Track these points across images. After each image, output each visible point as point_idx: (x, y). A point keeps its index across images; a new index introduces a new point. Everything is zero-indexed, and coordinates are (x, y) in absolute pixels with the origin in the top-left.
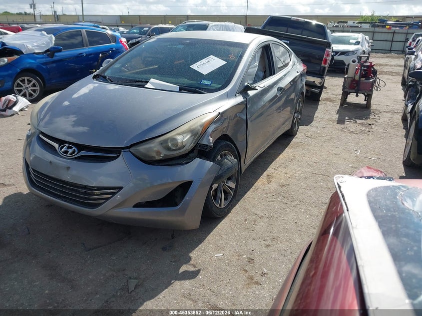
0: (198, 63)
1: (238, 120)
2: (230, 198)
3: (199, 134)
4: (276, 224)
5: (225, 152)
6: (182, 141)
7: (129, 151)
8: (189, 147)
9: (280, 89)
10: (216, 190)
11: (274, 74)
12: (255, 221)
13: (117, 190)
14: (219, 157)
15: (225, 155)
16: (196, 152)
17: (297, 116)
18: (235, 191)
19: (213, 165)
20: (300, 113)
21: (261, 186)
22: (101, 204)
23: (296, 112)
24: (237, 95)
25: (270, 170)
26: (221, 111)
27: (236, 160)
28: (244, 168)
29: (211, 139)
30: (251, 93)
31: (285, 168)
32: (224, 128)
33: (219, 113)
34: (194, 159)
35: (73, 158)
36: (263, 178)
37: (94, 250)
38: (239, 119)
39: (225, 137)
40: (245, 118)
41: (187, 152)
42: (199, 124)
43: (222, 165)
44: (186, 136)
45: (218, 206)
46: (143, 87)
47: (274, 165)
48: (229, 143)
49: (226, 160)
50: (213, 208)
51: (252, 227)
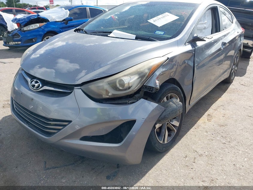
0: (155, 19)
1: (185, 66)
2: (173, 135)
3: (145, 77)
4: (215, 164)
5: (171, 94)
6: (129, 83)
7: (81, 89)
8: (135, 88)
9: (224, 44)
10: (160, 128)
11: (220, 31)
12: (195, 158)
13: (67, 123)
14: (165, 99)
15: (171, 97)
16: (142, 93)
17: (234, 68)
18: (179, 129)
19: (157, 106)
20: (237, 66)
21: (202, 125)
22: (54, 133)
23: (234, 64)
24: (186, 44)
25: (210, 111)
26: (170, 56)
27: (181, 103)
28: (188, 108)
29: (157, 82)
30: (199, 44)
31: (224, 109)
32: (172, 72)
33: (168, 58)
34: (140, 99)
35: (37, 92)
36: (204, 118)
37: (51, 170)
38: (187, 65)
39: (172, 81)
40: (192, 64)
41: (132, 93)
42: (146, 67)
43: (167, 107)
44: (133, 78)
45: (161, 142)
46: (107, 36)
47: (214, 106)
48: (176, 86)
49: (171, 103)
50: (157, 145)
51: (192, 165)
